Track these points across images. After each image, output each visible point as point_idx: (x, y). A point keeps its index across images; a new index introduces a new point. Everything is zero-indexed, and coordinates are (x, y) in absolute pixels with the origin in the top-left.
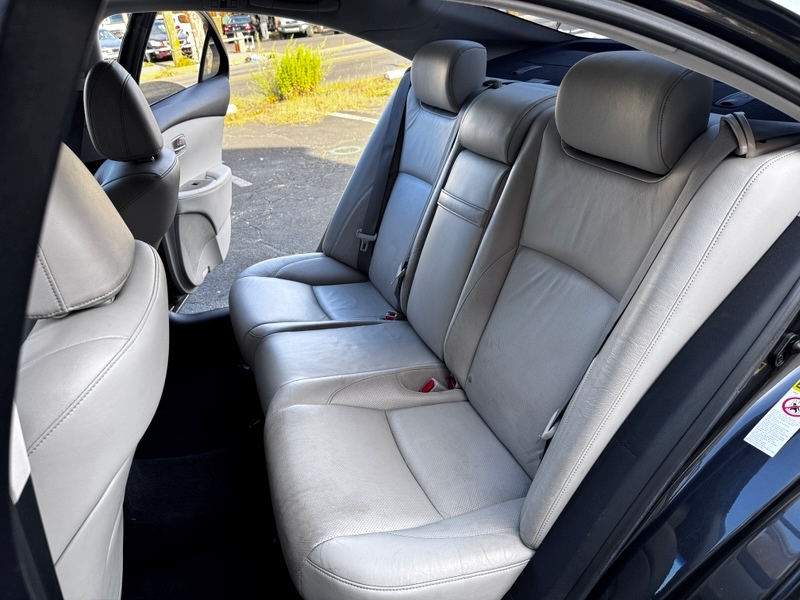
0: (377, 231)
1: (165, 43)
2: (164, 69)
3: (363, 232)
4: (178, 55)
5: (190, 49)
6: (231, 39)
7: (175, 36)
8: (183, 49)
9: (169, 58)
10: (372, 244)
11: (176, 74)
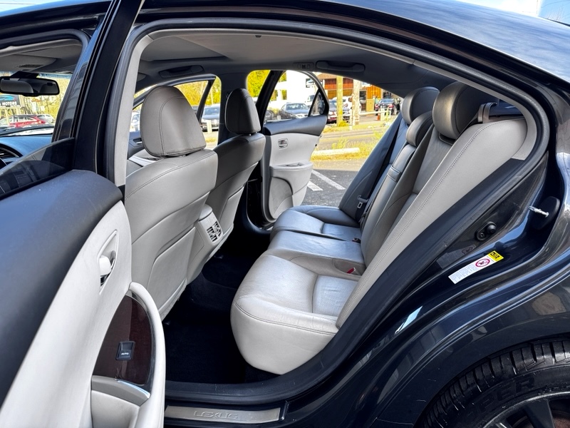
0: (369, 197)
1: (335, 113)
2: (330, 127)
3: (361, 197)
4: (340, 120)
5: (349, 117)
6: (377, 112)
7: (341, 109)
8: (344, 117)
9: (335, 122)
10: (365, 204)
11: (336, 130)
